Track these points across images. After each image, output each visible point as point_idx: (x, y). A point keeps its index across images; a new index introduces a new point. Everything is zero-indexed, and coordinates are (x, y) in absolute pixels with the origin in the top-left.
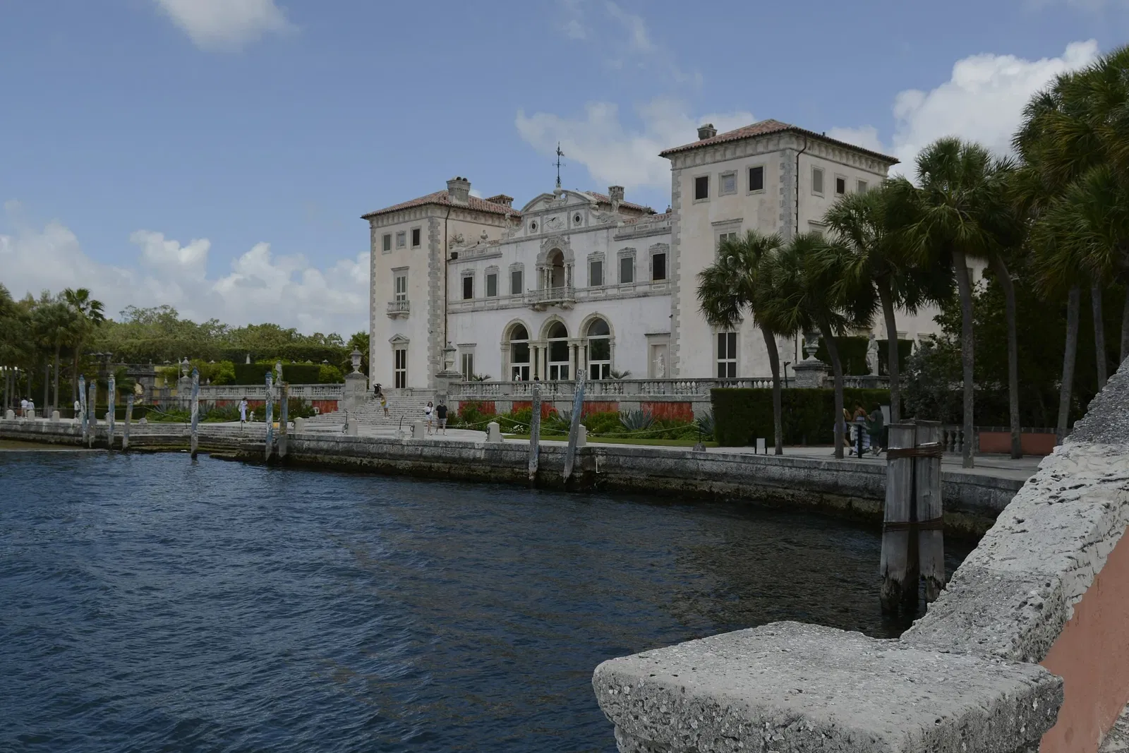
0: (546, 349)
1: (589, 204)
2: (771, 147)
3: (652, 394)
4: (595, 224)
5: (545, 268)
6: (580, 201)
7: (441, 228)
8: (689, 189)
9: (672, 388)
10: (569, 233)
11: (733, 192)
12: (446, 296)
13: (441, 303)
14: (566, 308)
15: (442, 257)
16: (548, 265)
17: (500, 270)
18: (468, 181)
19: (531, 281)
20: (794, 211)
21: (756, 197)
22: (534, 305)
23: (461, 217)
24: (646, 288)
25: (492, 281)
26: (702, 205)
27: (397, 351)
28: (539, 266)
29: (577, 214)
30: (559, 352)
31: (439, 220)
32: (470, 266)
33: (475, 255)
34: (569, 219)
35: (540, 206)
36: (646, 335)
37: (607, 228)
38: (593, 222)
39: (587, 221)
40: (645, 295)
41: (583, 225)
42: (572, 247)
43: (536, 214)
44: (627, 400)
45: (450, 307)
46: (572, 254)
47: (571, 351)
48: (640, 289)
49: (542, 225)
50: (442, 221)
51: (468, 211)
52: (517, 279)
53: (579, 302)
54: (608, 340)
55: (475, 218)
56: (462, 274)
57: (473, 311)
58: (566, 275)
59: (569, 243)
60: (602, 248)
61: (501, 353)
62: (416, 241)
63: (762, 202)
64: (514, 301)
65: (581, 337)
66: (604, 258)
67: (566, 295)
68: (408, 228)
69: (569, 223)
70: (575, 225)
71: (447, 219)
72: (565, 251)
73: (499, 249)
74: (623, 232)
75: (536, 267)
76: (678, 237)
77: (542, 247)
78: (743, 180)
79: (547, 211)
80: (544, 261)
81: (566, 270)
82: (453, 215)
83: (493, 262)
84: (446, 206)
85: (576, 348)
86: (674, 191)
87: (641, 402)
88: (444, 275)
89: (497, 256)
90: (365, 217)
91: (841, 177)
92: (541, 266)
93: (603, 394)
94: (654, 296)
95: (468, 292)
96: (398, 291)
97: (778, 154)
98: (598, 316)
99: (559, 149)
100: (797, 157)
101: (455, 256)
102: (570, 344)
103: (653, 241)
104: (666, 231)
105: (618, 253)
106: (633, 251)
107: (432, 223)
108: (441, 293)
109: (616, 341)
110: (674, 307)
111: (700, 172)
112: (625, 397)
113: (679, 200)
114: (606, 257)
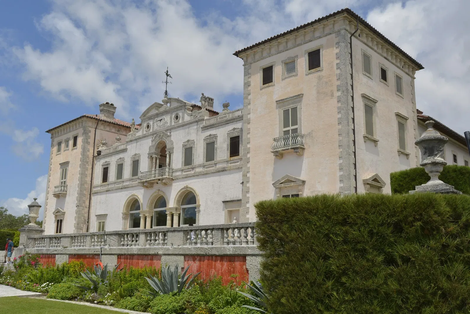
0: (152, 217)
1: (185, 106)
2: (327, 31)
3: (199, 245)
4: (189, 119)
5: (154, 156)
6: (179, 104)
7: (92, 135)
8: (258, 77)
9: (223, 238)
10: (170, 129)
11: (294, 74)
12: (91, 181)
13: (88, 186)
14: (165, 184)
15: (90, 154)
16: (156, 154)
17: (125, 160)
18: (115, 106)
19: (144, 166)
20: (350, 82)
21: (315, 75)
22: (143, 183)
23: (108, 129)
24: (225, 165)
25: (120, 168)
26: (269, 89)
27: (58, 220)
28: (150, 155)
29: (177, 114)
30: (161, 219)
31: (90, 129)
32: (107, 159)
33: (112, 151)
34: (171, 118)
35: (154, 112)
36: (224, 202)
37: (197, 122)
38: (187, 118)
39: (183, 118)
40: (224, 170)
41: (180, 121)
42: (172, 138)
43: (150, 118)
44: (170, 252)
45: (94, 190)
46: (172, 144)
47: (169, 218)
48: (219, 166)
49: (153, 126)
50: (93, 130)
51: (113, 125)
52: (136, 164)
53: (175, 179)
54: (195, 208)
55: (118, 131)
56: (103, 165)
57: (107, 191)
58: (168, 160)
59: (171, 136)
60: (193, 137)
61: (122, 221)
62: (75, 144)
63: (320, 78)
64: (132, 182)
65: (175, 206)
66: (194, 145)
67: (167, 174)
68: (71, 135)
69: (171, 122)
70: (175, 122)
71: (96, 129)
72: (168, 142)
73: (126, 146)
74: (208, 123)
75: (147, 156)
76: (249, 118)
77: (152, 141)
78: (303, 63)
79: (157, 115)
80: (153, 150)
81: (168, 156)
82: (101, 127)
83: (121, 155)
84: (97, 119)
85: (172, 216)
86: (246, 81)
87: (185, 255)
88: (91, 167)
89: (124, 150)
90: (47, 132)
91: (384, 68)
92: (151, 155)
93: (148, 246)
94: (230, 170)
95: (105, 178)
96: (62, 179)
97: (333, 35)
98: (188, 189)
99: (167, 72)
100: (351, 38)
101: (99, 153)
102: (167, 213)
103: (230, 127)
104: (240, 118)
105: (204, 139)
106: (215, 136)
107: (85, 131)
108: (88, 179)
109: (202, 208)
110: (245, 176)
111: (265, 63)
112: (168, 249)
113: (249, 88)
114: (195, 144)
